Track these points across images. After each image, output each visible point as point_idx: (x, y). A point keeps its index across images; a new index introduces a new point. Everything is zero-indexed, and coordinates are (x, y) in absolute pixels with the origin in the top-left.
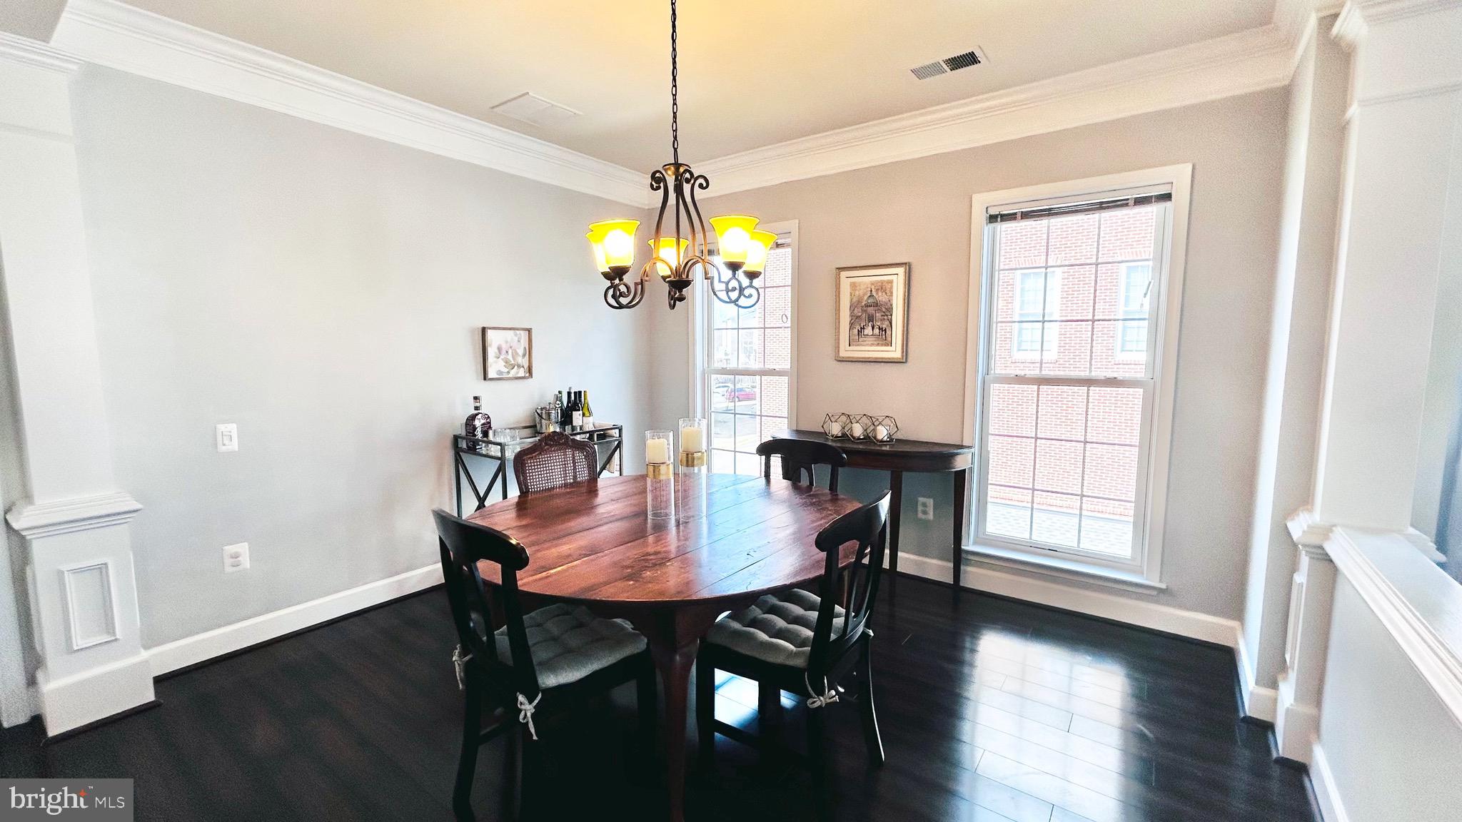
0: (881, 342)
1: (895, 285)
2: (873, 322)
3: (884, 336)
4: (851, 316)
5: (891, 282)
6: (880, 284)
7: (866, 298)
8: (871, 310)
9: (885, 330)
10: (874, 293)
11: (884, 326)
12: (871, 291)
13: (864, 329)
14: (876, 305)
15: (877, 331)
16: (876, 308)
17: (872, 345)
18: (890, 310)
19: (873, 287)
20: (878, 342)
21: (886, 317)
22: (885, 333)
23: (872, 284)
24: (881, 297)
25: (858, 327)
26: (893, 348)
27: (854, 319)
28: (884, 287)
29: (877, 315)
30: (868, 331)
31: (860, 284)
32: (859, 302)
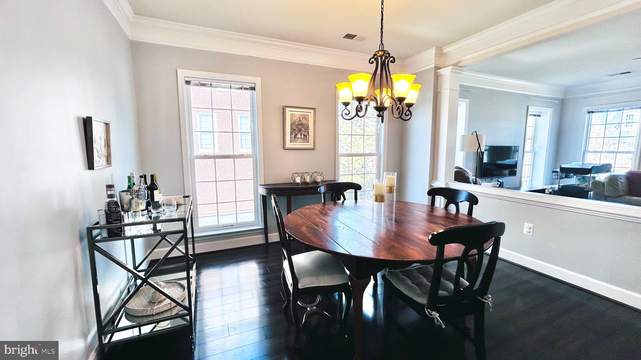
0: (305, 141)
1: (310, 117)
2: (301, 132)
3: (306, 138)
4: (291, 129)
5: (308, 115)
6: (304, 116)
7: (298, 121)
8: (300, 127)
9: (306, 136)
10: (301, 120)
11: (306, 134)
12: (300, 118)
13: (297, 135)
14: (302, 124)
15: (302, 136)
16: (302, 126)
17: (301, 142)
18: (307, 128)
19: (301, 117)
20: (303, 141)
21: (306, 130)
22: (306, 137)
23: (300, 115)
24: (304, 122)
25: (294, 134)
26: (310, 144)
27: (293, 130)
28: (305, 117)
29: (303, 129)
30: (299, 136)
31: (295, 114)
32: (294, 123)
